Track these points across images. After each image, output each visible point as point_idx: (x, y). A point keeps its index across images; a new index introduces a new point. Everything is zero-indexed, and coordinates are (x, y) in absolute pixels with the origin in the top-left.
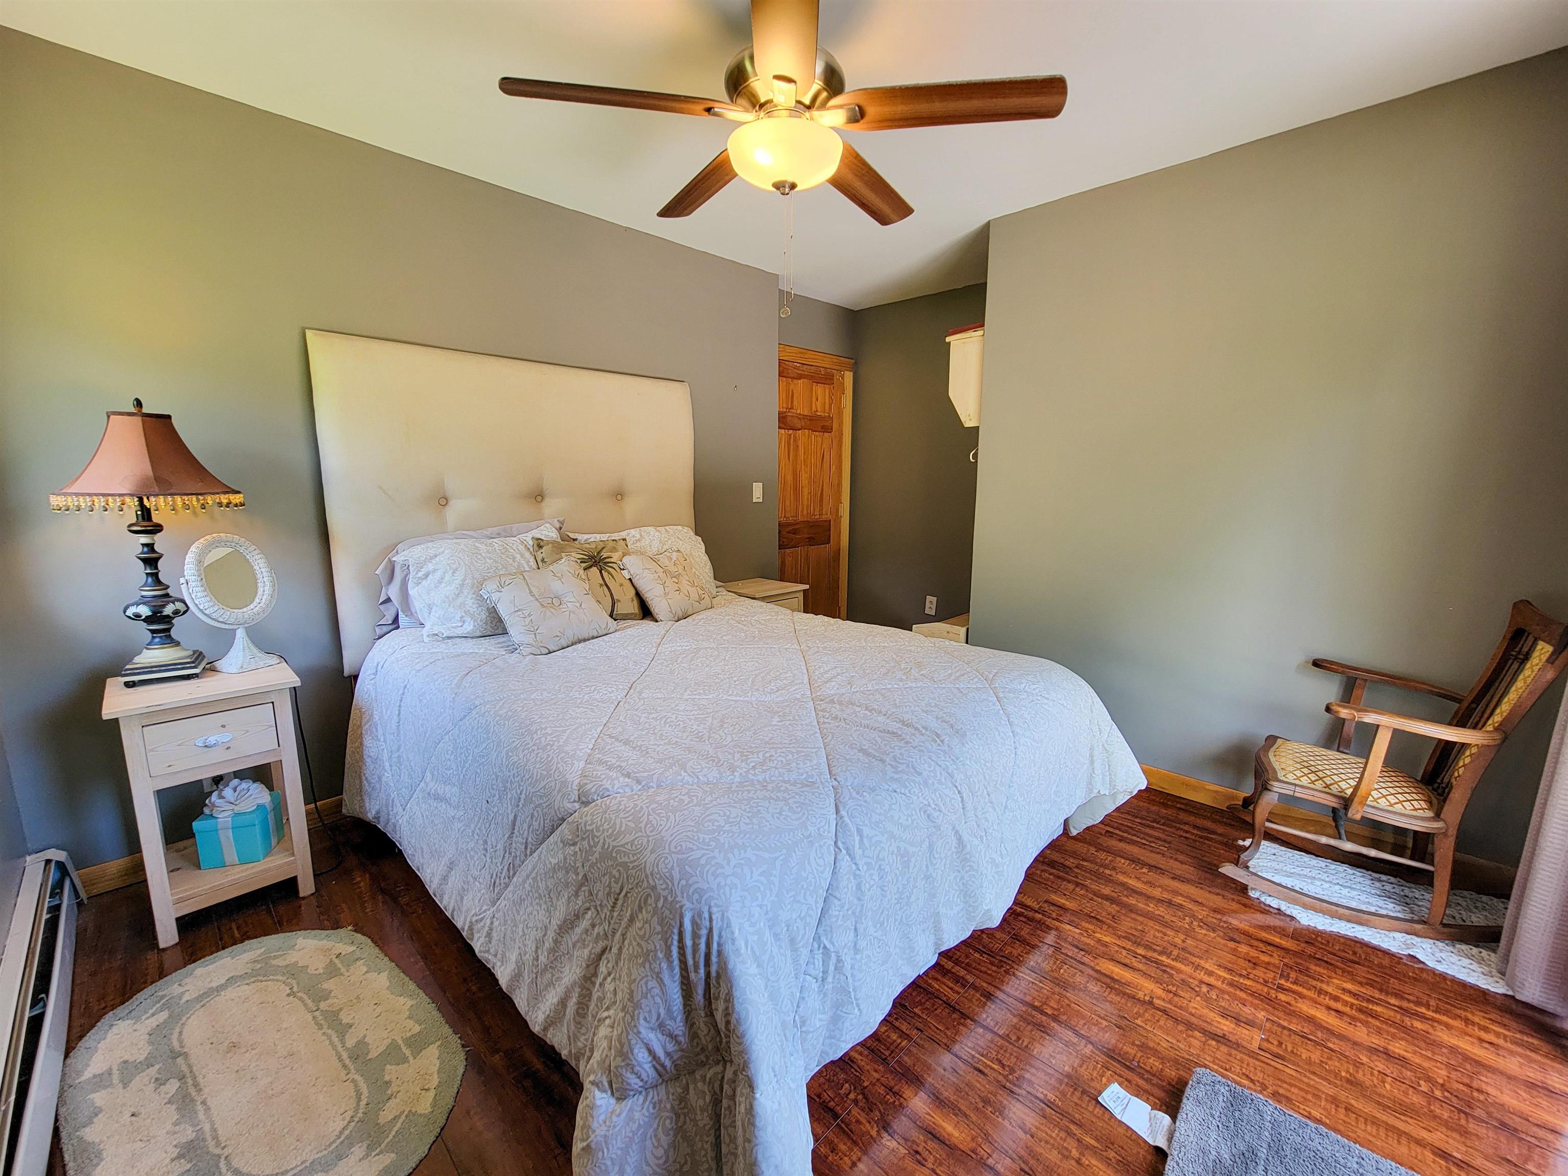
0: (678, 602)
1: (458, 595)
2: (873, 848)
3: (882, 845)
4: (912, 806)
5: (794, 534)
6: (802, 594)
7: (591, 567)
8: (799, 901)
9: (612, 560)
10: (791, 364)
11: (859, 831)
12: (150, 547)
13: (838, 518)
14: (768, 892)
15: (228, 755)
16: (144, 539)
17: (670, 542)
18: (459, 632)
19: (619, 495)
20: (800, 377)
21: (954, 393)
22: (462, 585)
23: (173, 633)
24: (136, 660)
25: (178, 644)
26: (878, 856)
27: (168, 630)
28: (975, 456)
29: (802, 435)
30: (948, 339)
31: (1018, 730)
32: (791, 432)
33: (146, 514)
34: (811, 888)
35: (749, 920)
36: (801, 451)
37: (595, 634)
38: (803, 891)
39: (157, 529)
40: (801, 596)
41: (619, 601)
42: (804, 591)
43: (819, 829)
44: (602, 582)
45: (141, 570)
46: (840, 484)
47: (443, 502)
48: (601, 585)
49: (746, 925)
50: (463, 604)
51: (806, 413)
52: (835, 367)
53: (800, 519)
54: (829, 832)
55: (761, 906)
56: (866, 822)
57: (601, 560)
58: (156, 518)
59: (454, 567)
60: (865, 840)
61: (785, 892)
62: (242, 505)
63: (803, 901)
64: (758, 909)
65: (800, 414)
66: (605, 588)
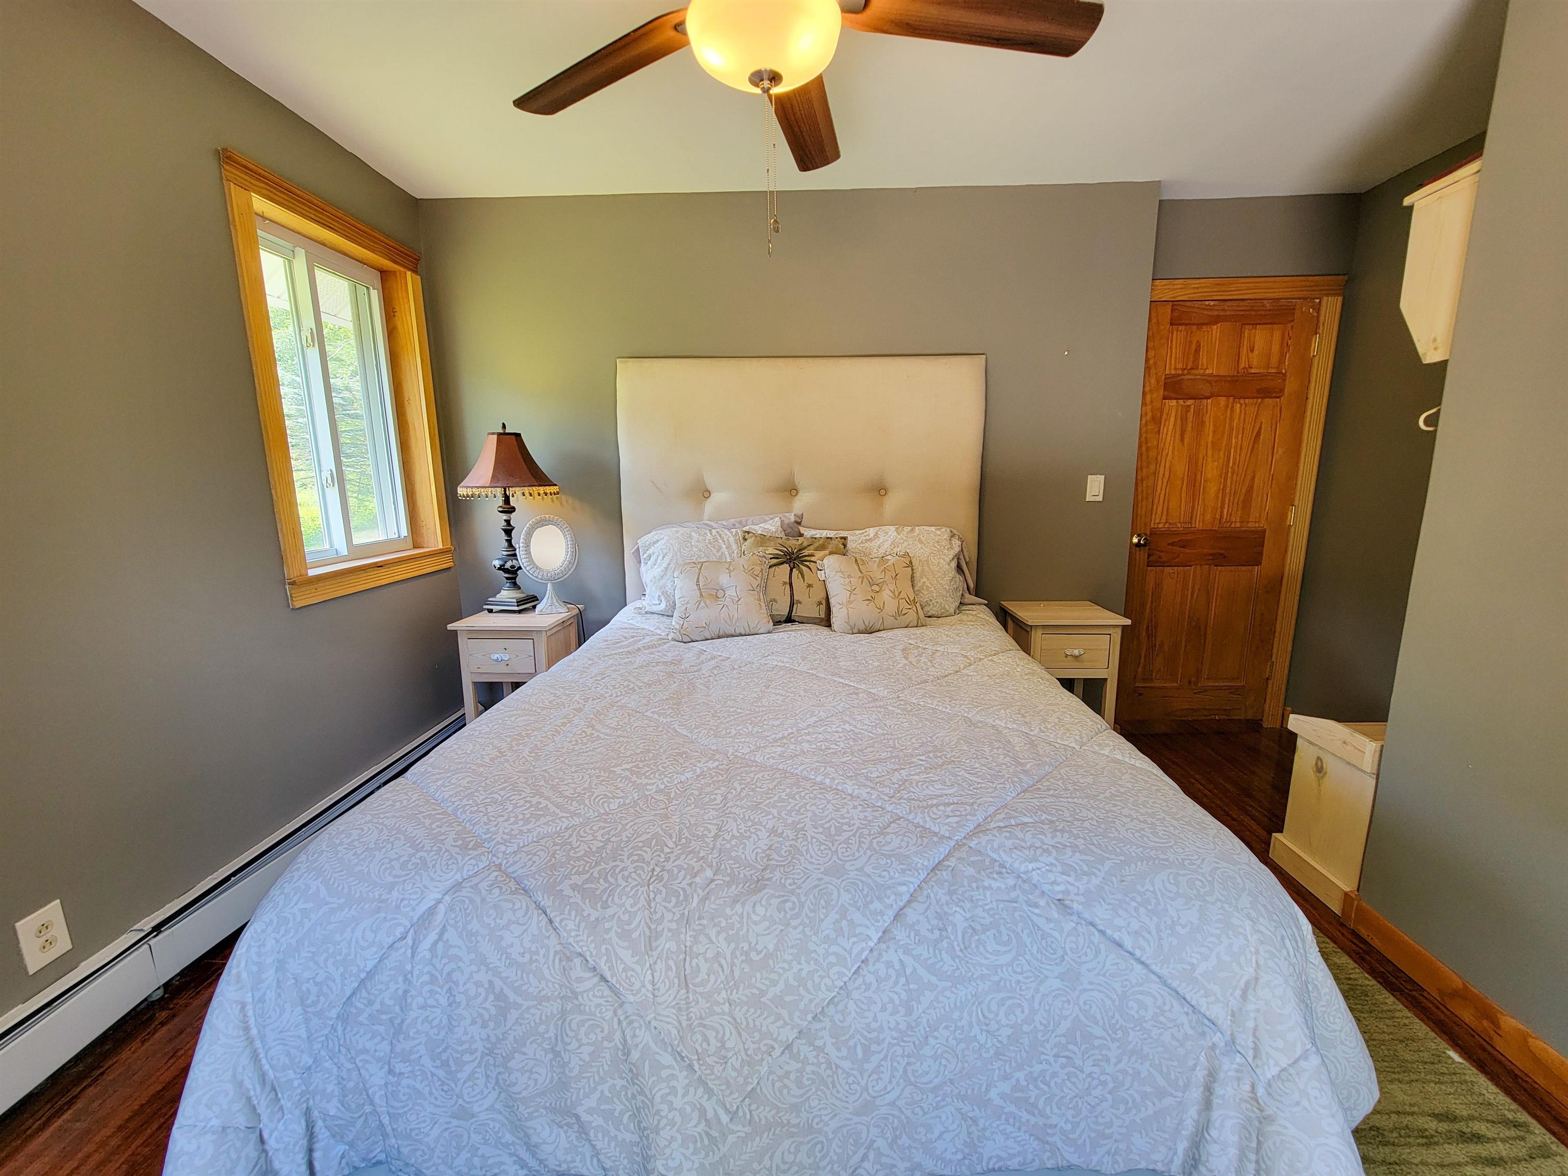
0: (864, 612)
1: (662, 577)
2: (445, 961)
3: (460, 964)
4: (546, 941)
5: (1184, 547)
6: (1119, 631)
7: (782, 563)
8: (316, 963)
9: (813, 559)
10: (1197, 304)
11: (443, 930)
12: (508, 522)
13: (1283, 530)
14: (293, 931)
15: (506, 670)
16: (505, 517)
17: (906, 544)
18: (655, 609)
19: (879, 490)
20: (1216, 320)
21: (1408, 305)
22: (666, 569)
23: (518, 580)
24: (498, 596)
25: (519, 588)
26: (449, 974)
27: (515, 578)
28: (1433, 421)
29: (1213, 408)
30: (1407, 201)
31: (900, 934)
32: (1189, 402)
33: (507, 500)
34: (338, 958)
35: (259, 947)
36: (1209, 428)
37: (743, 633)
38: (325, 955)
39: (513, 510)
40: (1117, 635)
41: (799, 602)
42: (1124, 627)
43: (402, 900)
44: (787, 580)
45: (504, 537)
46: (1292, 476)
47: (706, 494)
48: (785, 583)
49: (254, 950)
50: (665, 586)
51: (1222, 373)
52: (1296, 294)
53: (1198, 525)
54: (414, 909)
55: (277, 941)
56: (460, 924)
57: (798, 558)
58: (513, 502)
59: (665, 551)
60: (440, 944)
61: (306, 944)
62: (558, 493)
63: (322, 965)
64: (274, 942)
65: (1211, 375)
66: (788, 586)
